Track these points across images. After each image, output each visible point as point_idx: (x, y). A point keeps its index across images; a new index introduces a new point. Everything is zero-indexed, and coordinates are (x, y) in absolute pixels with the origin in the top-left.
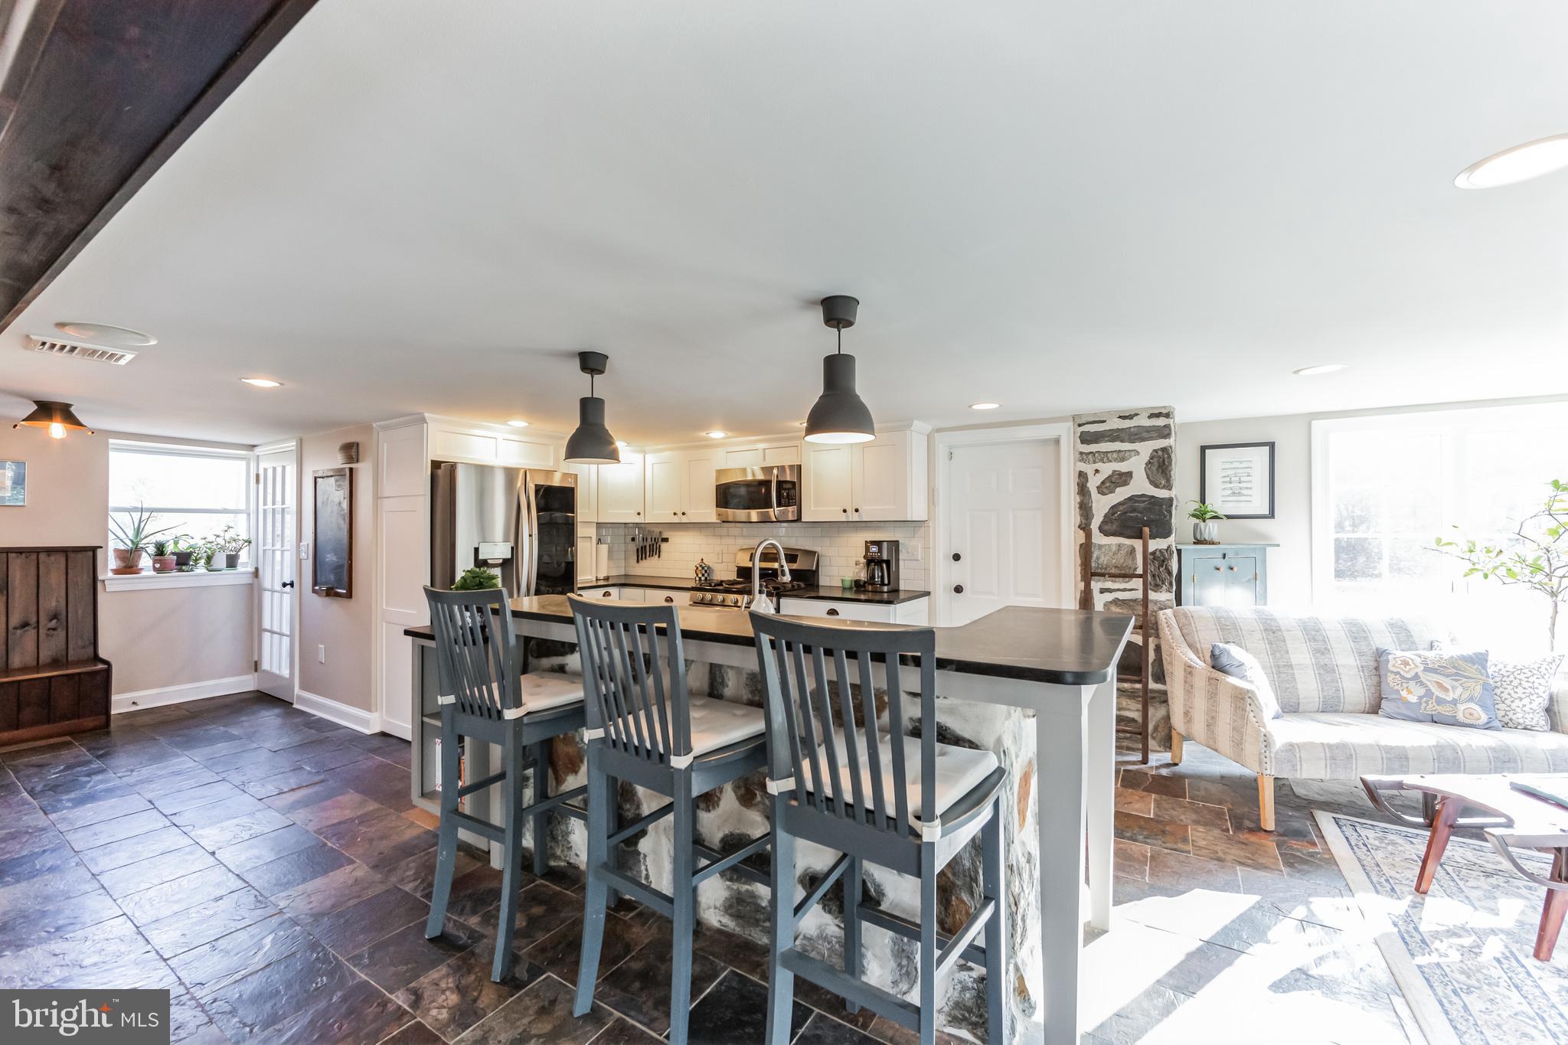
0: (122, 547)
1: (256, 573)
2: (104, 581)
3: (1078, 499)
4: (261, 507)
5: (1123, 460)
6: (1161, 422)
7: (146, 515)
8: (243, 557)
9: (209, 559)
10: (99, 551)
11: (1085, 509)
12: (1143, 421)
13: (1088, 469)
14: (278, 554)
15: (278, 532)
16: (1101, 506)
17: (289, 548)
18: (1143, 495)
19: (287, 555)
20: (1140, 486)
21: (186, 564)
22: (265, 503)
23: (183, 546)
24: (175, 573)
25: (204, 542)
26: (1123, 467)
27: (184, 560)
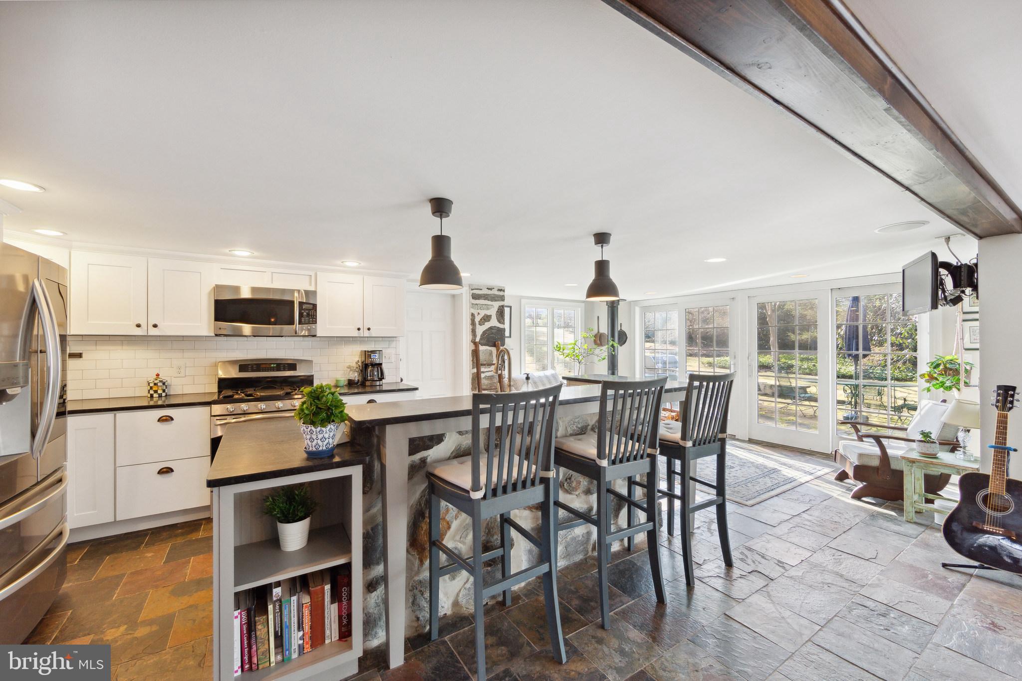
3: (471, 327)
5: (488, 309)
6: (501, 293)
11: (474, 332)
12: (495, 292)
13: (475, 312)
16: (480, 330)
18: (495, 327)
20: (494, 322)
26: (488, 313)
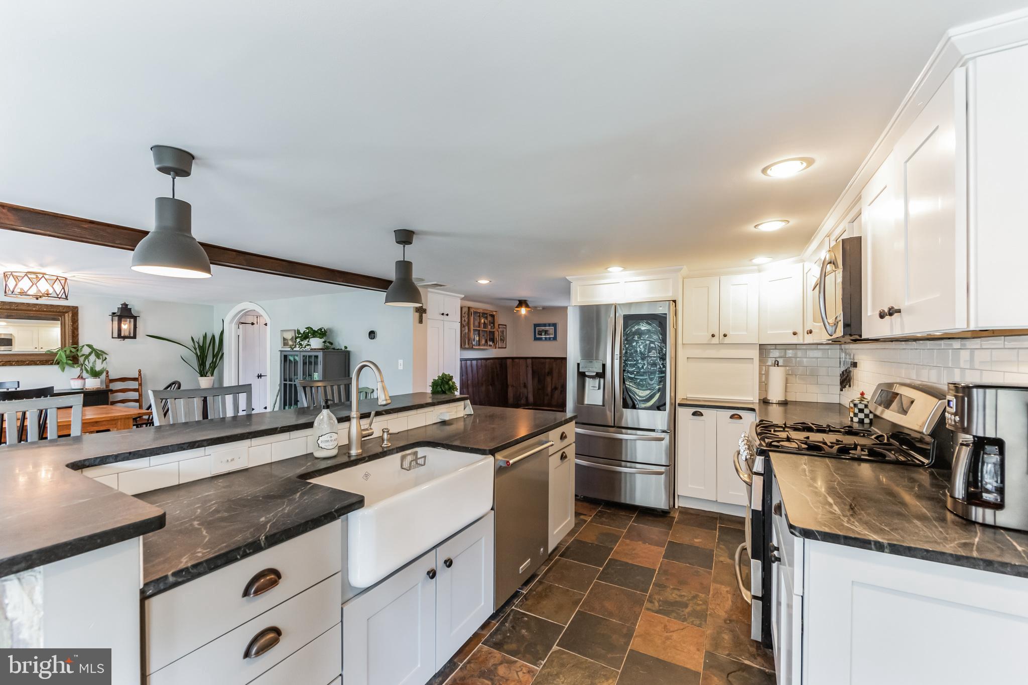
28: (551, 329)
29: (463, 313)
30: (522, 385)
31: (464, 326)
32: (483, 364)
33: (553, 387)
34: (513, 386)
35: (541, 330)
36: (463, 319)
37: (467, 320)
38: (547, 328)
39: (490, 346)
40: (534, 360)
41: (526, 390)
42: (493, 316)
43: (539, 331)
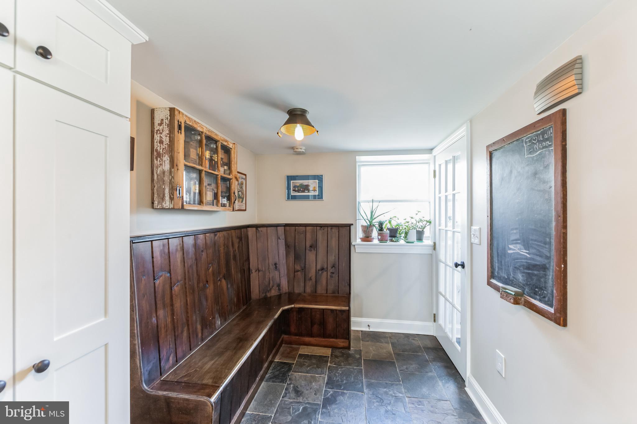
0: (365, 224)
1: (434, 247)
2: (355, 245)
4: (437, 195)
7: (375, 204)
8: (427, 232)
9: (406, 234)
10: (352, 227)
14: (450, 234)
15: (450, 213)
17: (459, 230)
19: (458, 236)
21: (395, 237)
22: (440, 193)
23: (394, 224)
24: (389, 243)
25: (404, 221)
27: (394, 233)
28: (313, 184)
29: (157, 121)
30: (272, 267)
31: (159, 155)
32: (208, 242)
33: (319, 267)
34: (258, 270)
35: (298, 185)
36: (157, 137)
37: (166, 140)
38: (305, 182)
39: (224, 205)
40: (288, 228)
41: (277, 273)
42: (227, 150)
43: (295, 187)
